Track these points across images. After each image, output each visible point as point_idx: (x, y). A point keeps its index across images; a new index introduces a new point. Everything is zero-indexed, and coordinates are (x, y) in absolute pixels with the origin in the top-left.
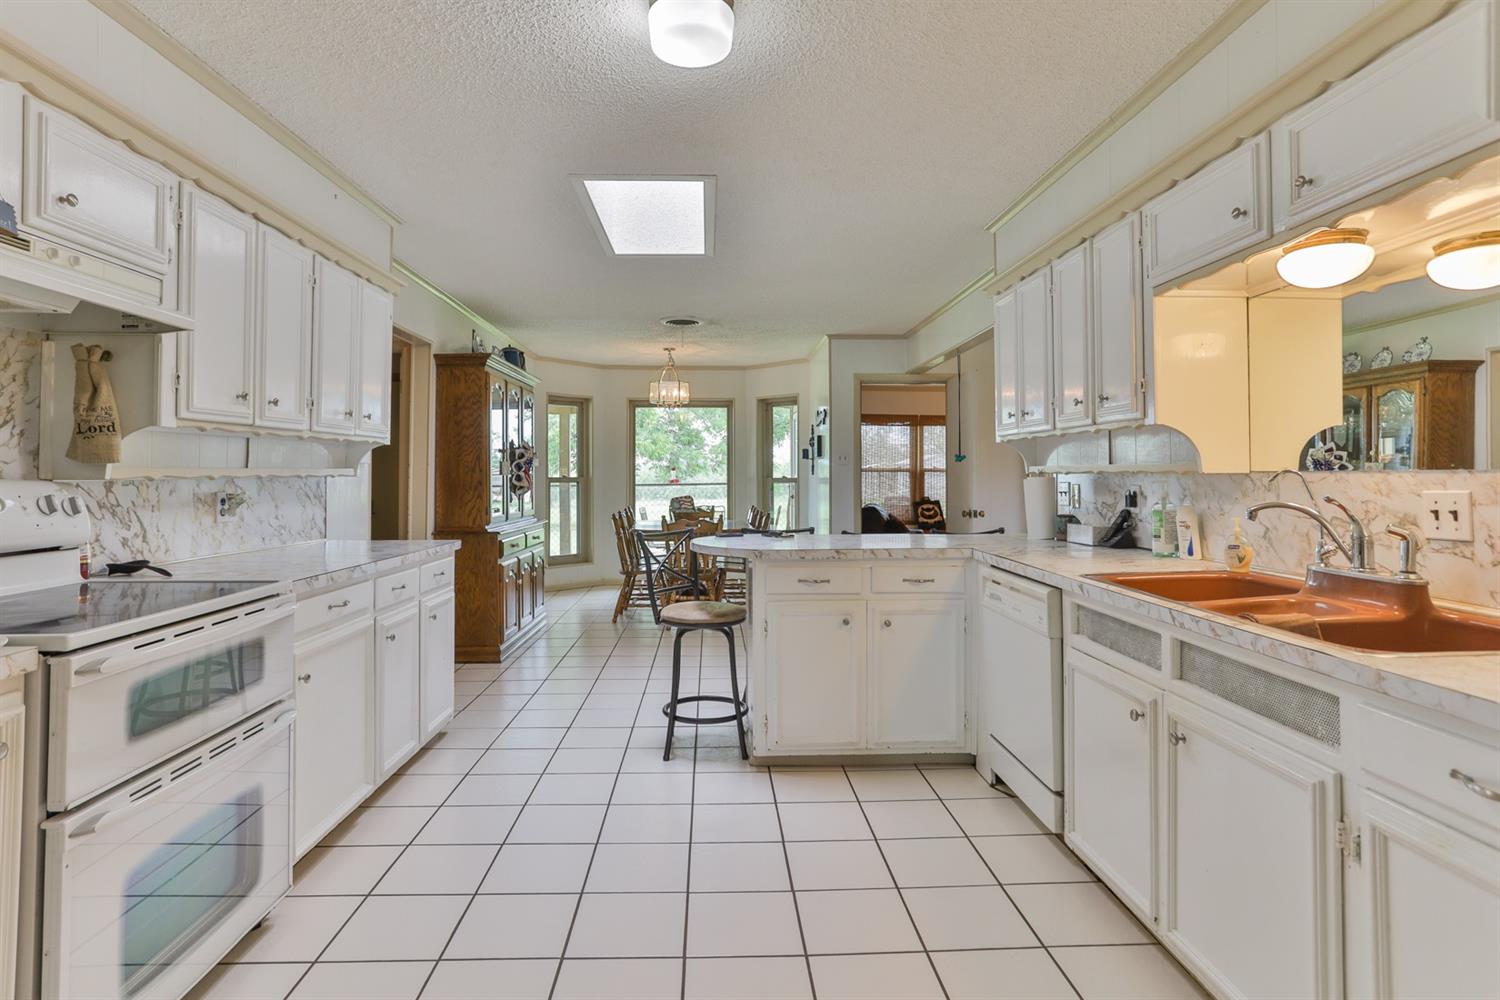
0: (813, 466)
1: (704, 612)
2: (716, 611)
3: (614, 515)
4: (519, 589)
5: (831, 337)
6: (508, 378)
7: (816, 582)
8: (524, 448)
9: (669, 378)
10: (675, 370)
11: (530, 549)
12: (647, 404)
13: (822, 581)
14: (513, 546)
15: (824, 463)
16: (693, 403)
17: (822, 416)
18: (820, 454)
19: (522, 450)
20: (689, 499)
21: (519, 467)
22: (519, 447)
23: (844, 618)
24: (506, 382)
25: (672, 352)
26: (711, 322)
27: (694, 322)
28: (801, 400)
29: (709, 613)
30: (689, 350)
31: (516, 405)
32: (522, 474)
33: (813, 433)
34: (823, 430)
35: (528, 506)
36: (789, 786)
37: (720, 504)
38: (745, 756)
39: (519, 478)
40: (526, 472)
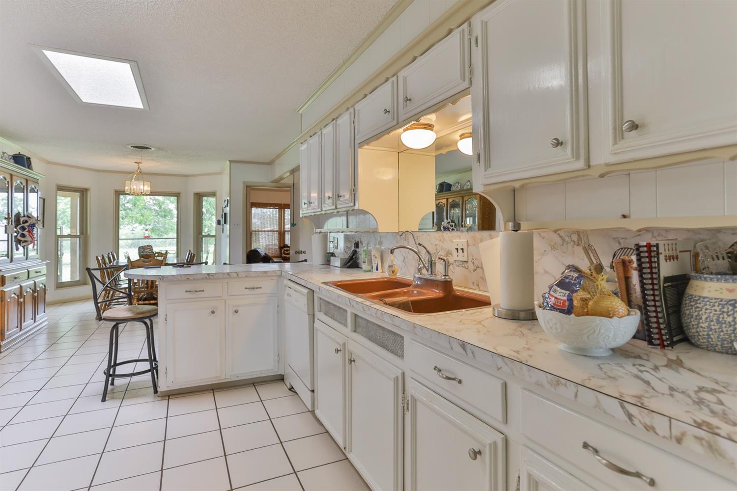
0: (223, 229)
1: (130, 312)
2: (138, 311)
3: (97, 257)
4: (21, 306)
5: (231, 162)
6: (12, 172)
7: (196, 291)
8: (28, 216)
9: (137, 179)
10: (142, 175)
11: (34, 279)
12: (124, 193)
13: (199, 291)
14: (16, 278)
15: (227, 227)
16: (152, 194)
17: (226, 202)
18: (225, 222)
19: (26, 218)
20: (150, 247)
21: (23, 229)
22: (24, 216)
23: (212, 310)
24: (11, 176)
25: (140, 164)
26: (159, 149)
27: (148, 148)
28: (218, 194)
29: (133, 312)
30: (149, 164)
31: (19, 189)
32: (26, 233)
33: (223, 212)
34: (227, 210)
35: (32, 254)
36: (177, 406)
37: (172, 250)
38: (156, 392)
39: (23, 236)
40: (29, 231)
